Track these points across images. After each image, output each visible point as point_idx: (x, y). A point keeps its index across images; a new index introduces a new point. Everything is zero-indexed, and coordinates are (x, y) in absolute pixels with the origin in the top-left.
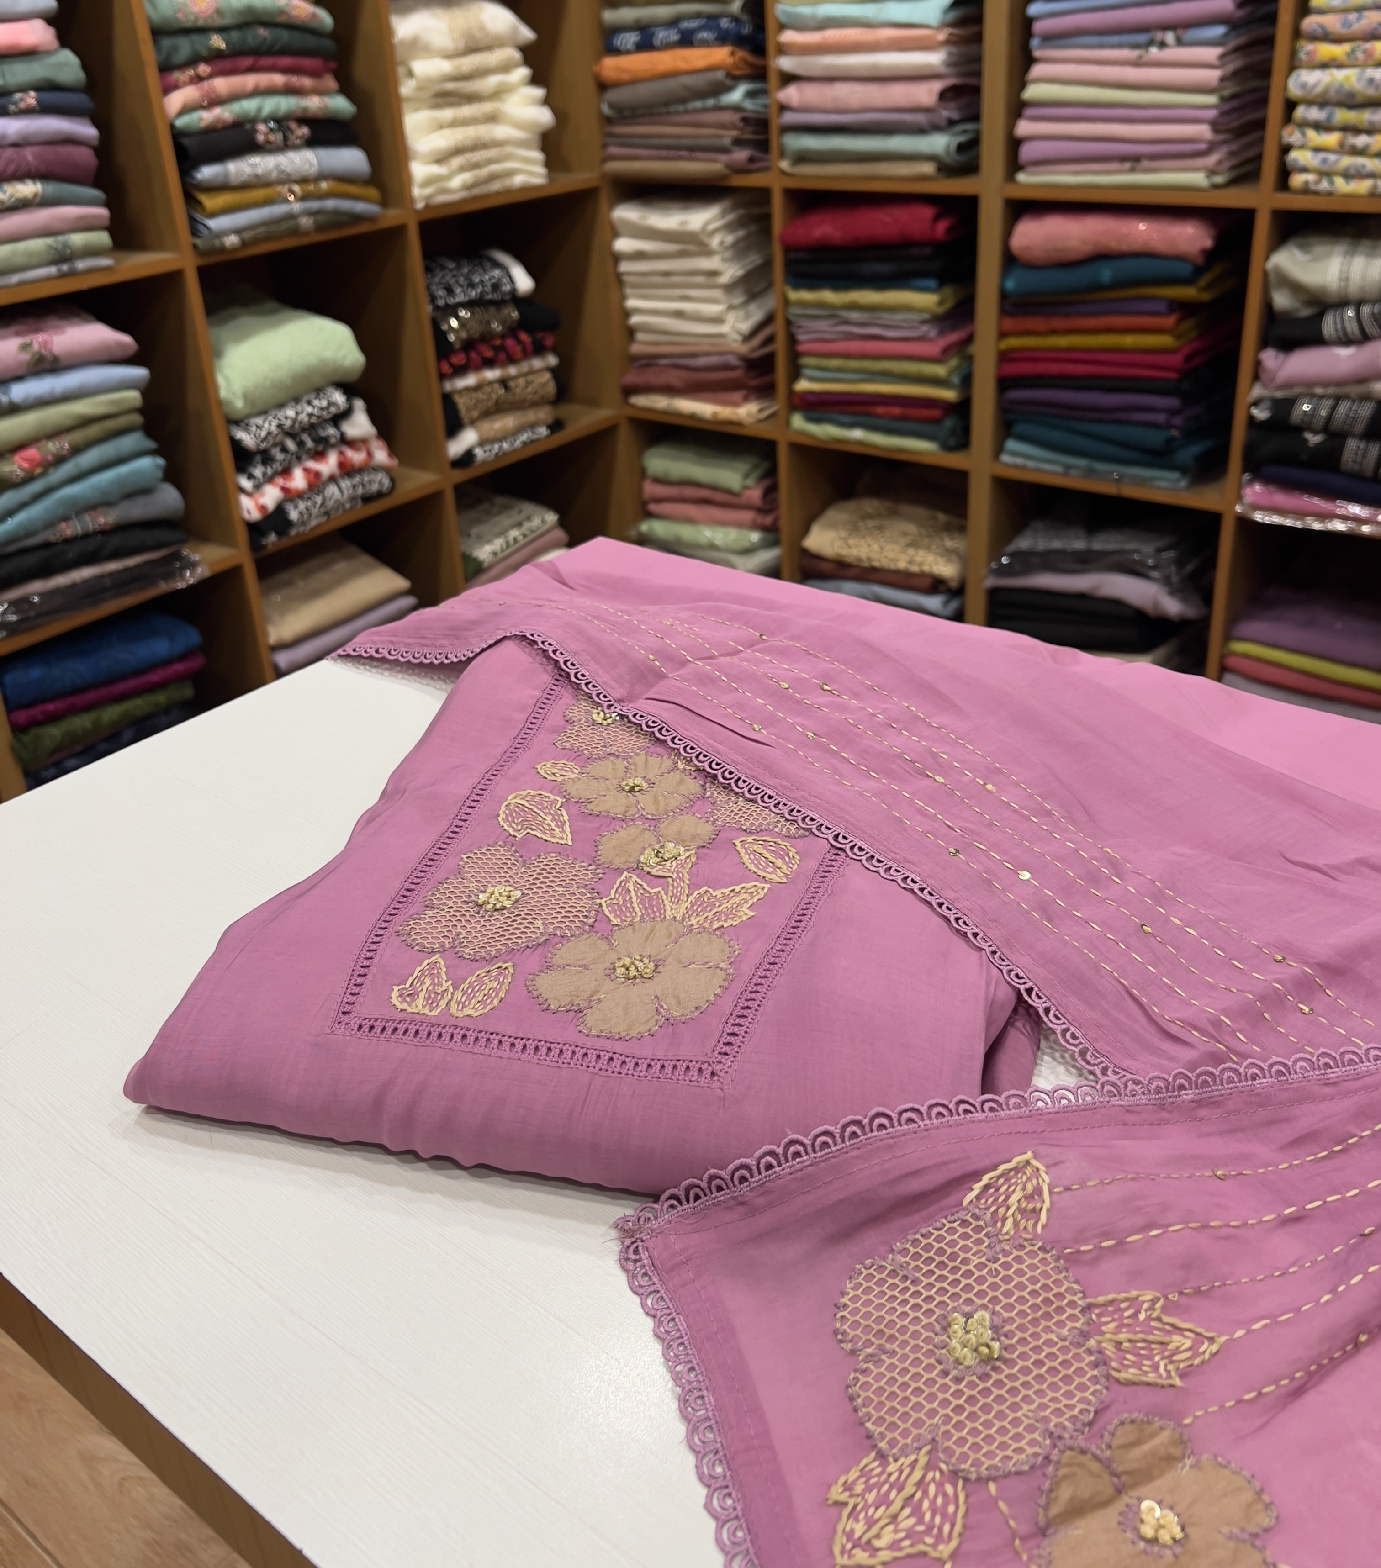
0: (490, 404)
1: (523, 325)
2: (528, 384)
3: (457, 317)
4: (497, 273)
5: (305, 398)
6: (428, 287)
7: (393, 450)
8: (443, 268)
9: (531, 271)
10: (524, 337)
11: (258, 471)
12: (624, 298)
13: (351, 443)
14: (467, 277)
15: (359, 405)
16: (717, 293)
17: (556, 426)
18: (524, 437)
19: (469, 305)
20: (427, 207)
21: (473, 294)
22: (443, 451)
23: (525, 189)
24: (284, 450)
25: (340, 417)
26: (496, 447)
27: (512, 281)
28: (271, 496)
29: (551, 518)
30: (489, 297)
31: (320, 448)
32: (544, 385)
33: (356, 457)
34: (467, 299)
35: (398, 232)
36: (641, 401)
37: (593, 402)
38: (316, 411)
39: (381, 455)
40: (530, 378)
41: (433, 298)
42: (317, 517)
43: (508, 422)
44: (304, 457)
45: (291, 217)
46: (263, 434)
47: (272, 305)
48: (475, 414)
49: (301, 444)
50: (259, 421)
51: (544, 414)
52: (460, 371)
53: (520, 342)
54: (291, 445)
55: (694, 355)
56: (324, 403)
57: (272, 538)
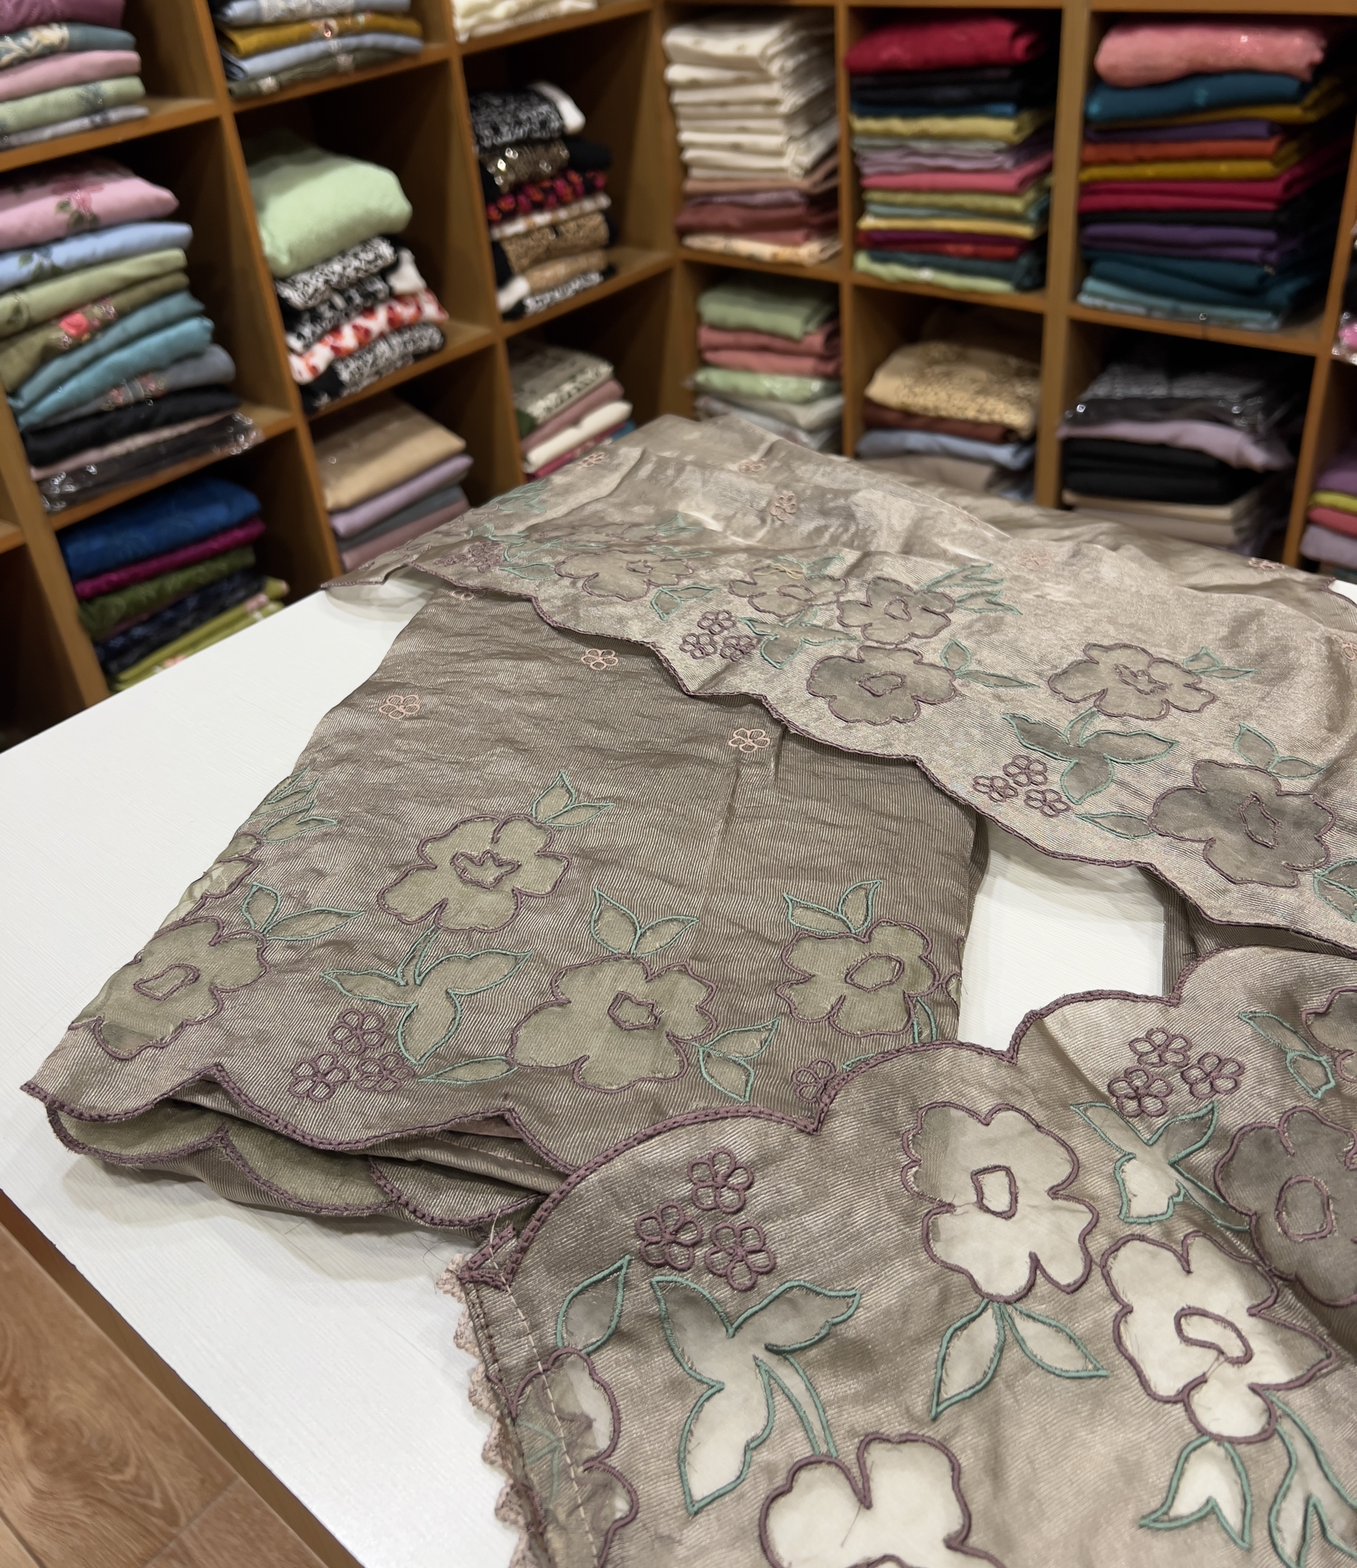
0: (540, 250)
1: (573, 164)
2: (579, 227)
3: (505, 159)
4: (544, 109)
5: (351, 253)
6: (474, 127)
7: (442, 303)
8: (488, 105)
9: (580, 105)
10: (575, 177)
11: (307, 331)
12: (677, 131)
13: (400, 298)
14: (515, 116)
15: (406, 256)
16: (777, 124)
17: (608, 272)
18: (576, 285)
19: (516, 145)
20: (471, 39)
21: (520, 133)
22: (492, 302)
23: (572, 15)
24: (333, 307)
25: (388, 270)
26: (547, 298)
27: (560, 118)
28: (321, 356)
29: (605, 369)
30: (538, 135)
31: (369, 304)
32: (595, 229)
33: (406, 312)
34: (515, 137)
35: (440, 68)
36: (697, 242)
37: (646, 245)
38: (363, 266)
39: (431, 310)
40: (582, 221)
41: (479, 139)
42: (368, 376)
43: (558, 269)
44: (353, 314)
45: (328, 55)
46: (311, 290)
47: (313, 151)
48: (525, 262)
49: (349, 300)
50: (305, 277)
51: (596, 259)
52: (509, 216)
53: (570, 183)
54: (339, 301)
55: (752, 192)
56: (371, 256)
57: (324, 400)
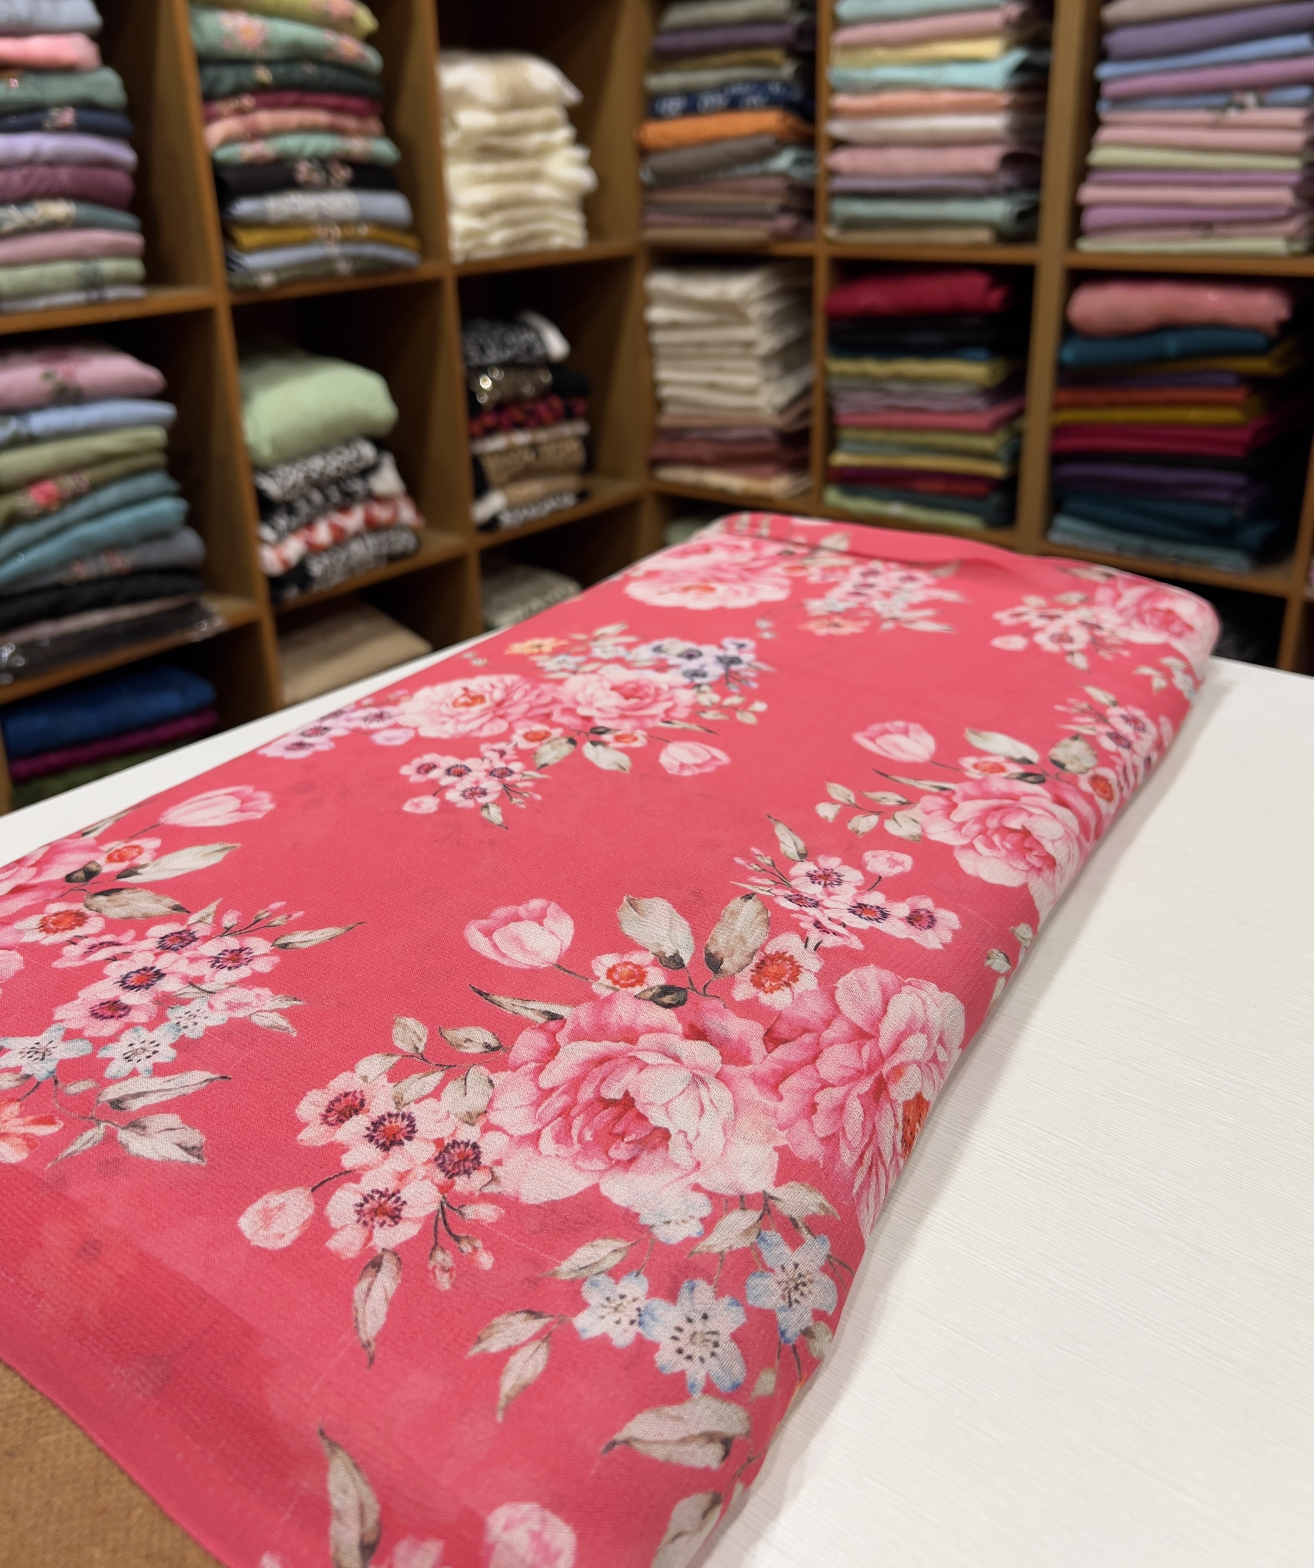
0: (520, 468)
1: (555, 389)
2: (558, 450)
3: (489, 378)
4: (529, 336)
5: (333, 450)
7: (419, 510)
8: (475, 328)
9: (566, 335)
10: (556, 402)
11: (281, 523)
12: (655, 368)
13: (377, 499)
14: (500, 339)
16: (753, 365)
17: (582, 496)
18: (549, 505)
20: (465, 262)
21: (507, 355)
22: (466, 514)
23: (563, 251)
24: (309, 501)
25: (367, 471)
26: (522, 514)
28: (294, 548)
31: (346, 502)
32: (572, 453)
33: (382, 513)
34: (501, 359)
35: (432, 287)
36: (667, 474)
37: (617, 475)
38: (344, 465)
39: (407, 514)
40: (559, 445)
41: (466, 358)
42: (340, 573)
43: (534, 488)
44: (329, 511)
45: (328, 260)
46: (289, 483)
47: (299, 353)
48: (504, 477)
49: (326, 498)
50: (287, 469)
51: (571, 482)
52: (490, 432)
53: (550, 407)
54: (317, 497)
55: (724, 428)
57: (292, 594)
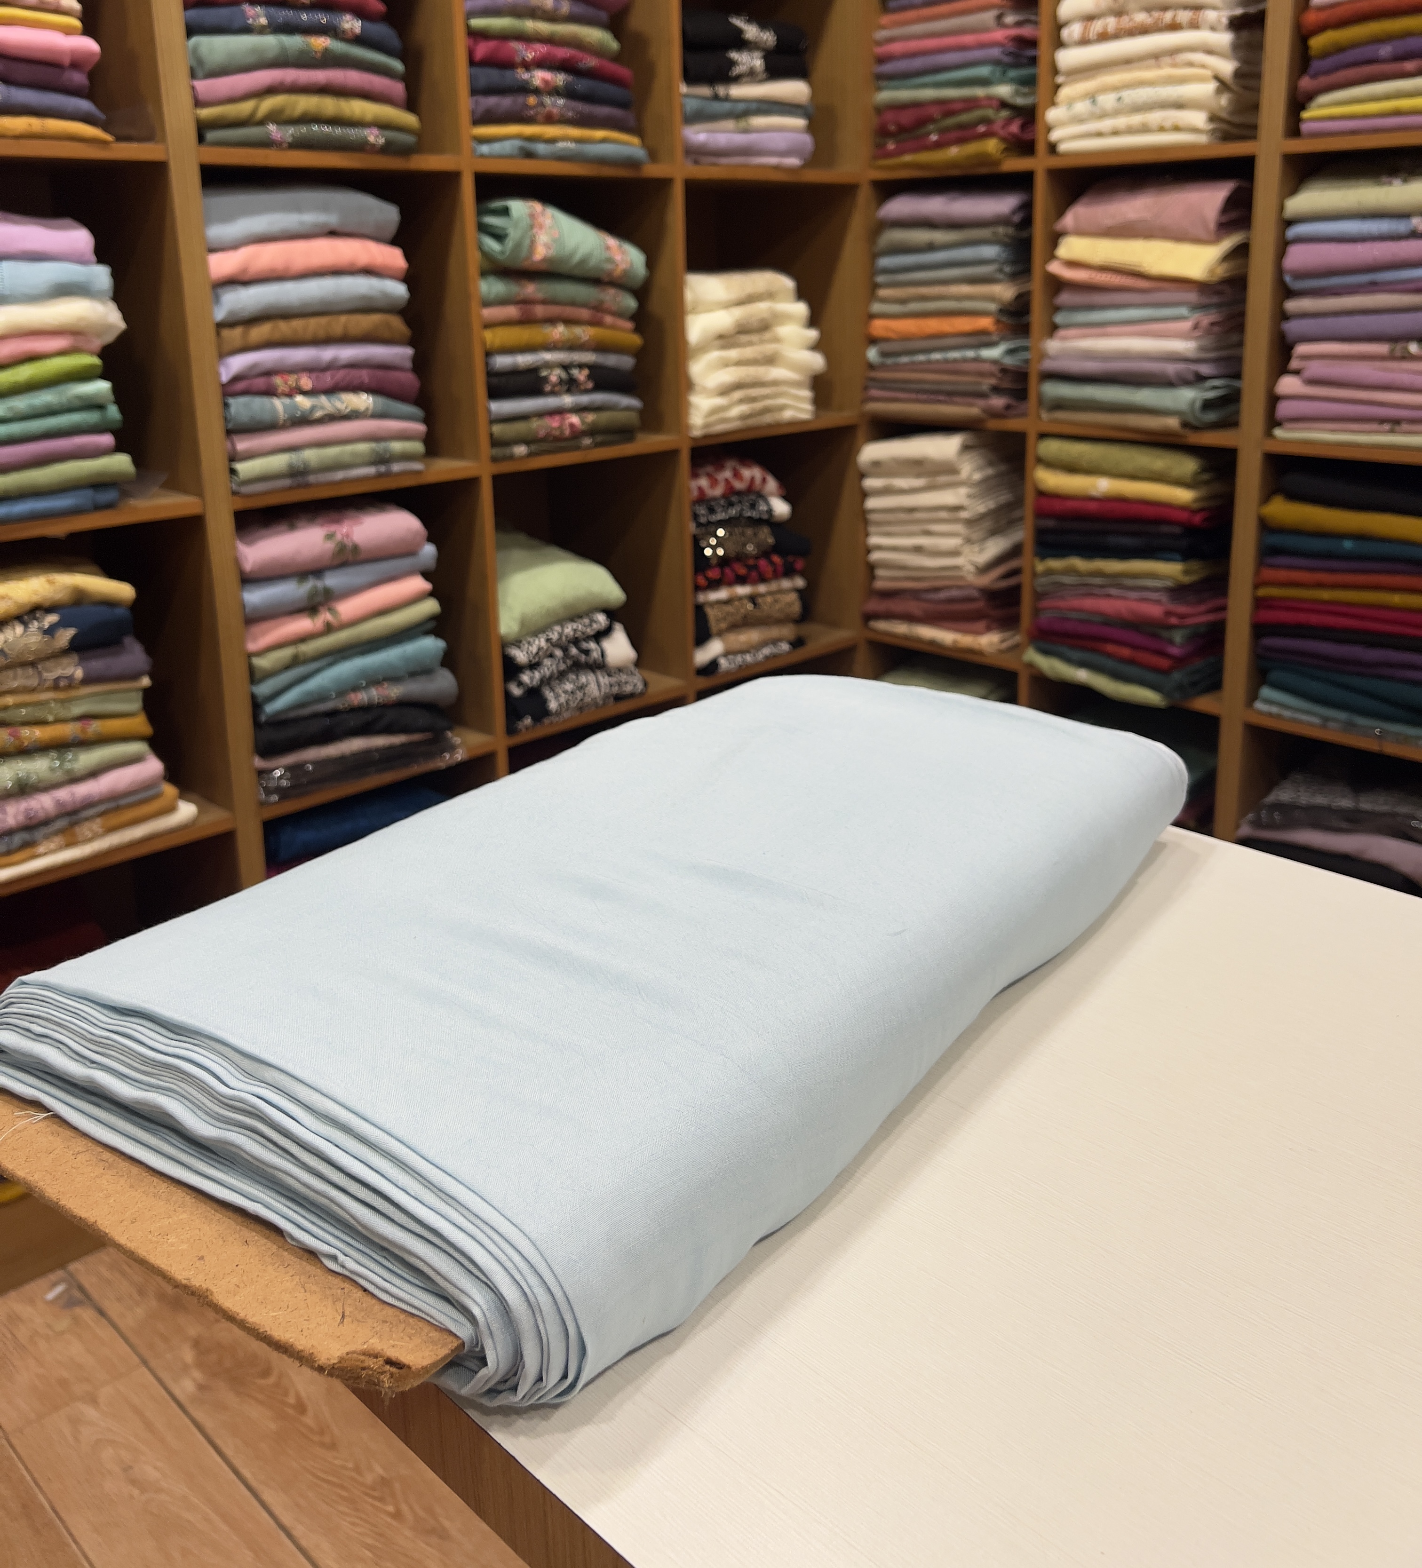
1: (776, 549)
3: (717, 537)
6: (691, 508)
12: (867, 534)
15: (619, 626)
16: (957, 528)
17: (797, 643)
19: (728, 525)
20: (701, 435)
21: (732, 513)
22: (690, 658)
23: (792, 423)
25: (600, 635)
27: (770, 508)
30: (748, 515)
32: (790, 604)
35: (670, 456)
40: (778, 596)
43: (752, 636)
51: (788, 631)
52: (715, 585)
53: (772, 563)
56: (589, 623)
